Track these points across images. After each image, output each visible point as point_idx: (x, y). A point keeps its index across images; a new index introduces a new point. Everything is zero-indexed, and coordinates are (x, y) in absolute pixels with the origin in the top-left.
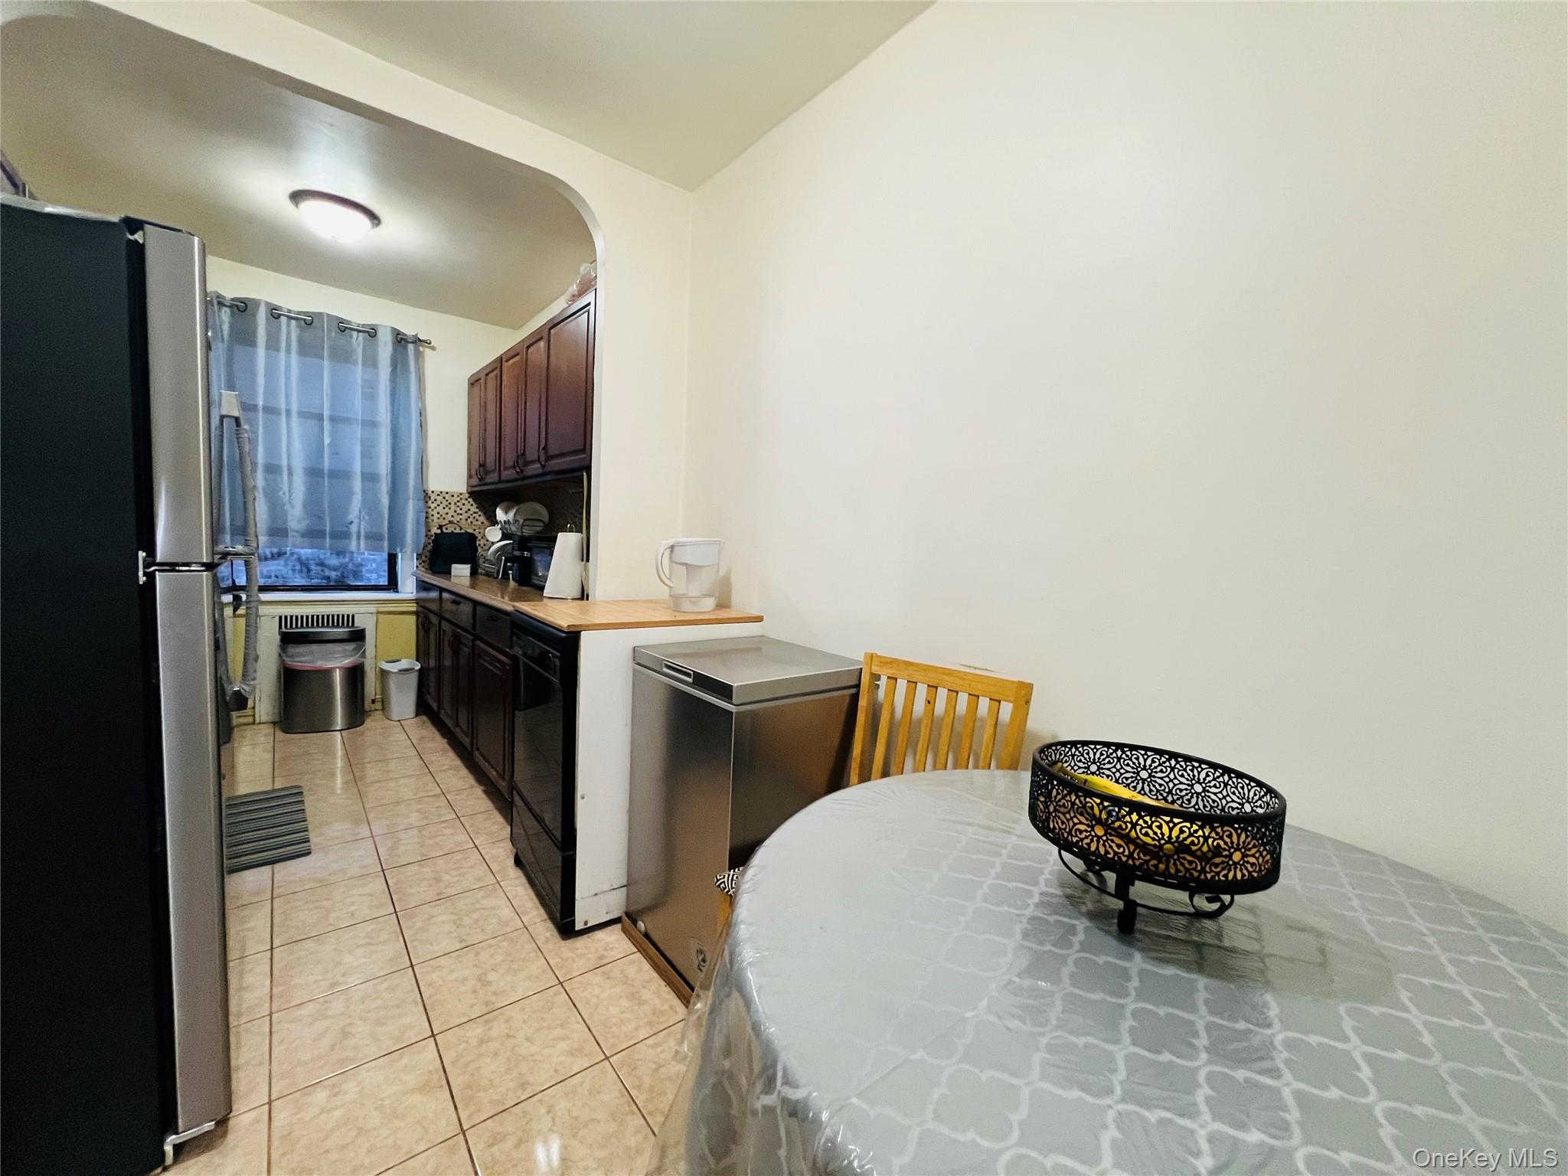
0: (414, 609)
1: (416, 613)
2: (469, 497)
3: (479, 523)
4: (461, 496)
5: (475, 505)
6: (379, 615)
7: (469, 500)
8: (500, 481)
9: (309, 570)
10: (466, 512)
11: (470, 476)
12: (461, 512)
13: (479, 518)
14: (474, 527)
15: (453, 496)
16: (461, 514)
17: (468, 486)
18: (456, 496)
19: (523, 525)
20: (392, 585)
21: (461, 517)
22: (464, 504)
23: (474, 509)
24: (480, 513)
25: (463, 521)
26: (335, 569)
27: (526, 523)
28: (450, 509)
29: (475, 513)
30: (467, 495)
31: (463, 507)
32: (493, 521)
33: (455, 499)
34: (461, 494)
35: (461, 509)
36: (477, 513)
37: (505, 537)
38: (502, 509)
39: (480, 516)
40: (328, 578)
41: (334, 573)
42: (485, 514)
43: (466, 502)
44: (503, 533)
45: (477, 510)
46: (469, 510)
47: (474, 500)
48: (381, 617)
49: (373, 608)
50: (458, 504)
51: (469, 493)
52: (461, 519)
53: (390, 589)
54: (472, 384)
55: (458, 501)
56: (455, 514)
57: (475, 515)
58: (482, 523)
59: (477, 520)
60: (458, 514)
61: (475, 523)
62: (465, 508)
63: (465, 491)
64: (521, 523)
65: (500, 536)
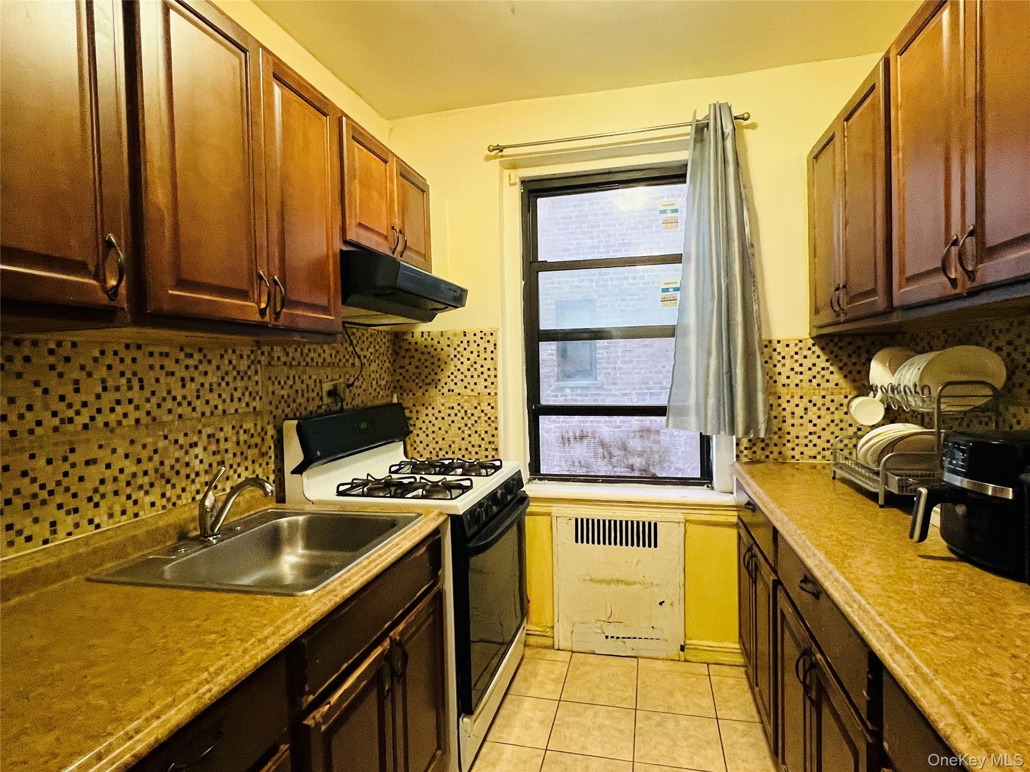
0: (735, 520)
1: (736, 525)
2: (814, 345)
3: (831, 385)
4: (800, 345)
5: (823, 357)
6: (687, 524)
7: (813, 349)
8: (891, 309)
9: (611, 456)
10: (810, 369)
11: (816, 311)
12: (800, 369)
13: (830, 377)
14: (823, 393)
15: (788, 346)
16: (801, 373)
17: (812, 326)
18: (792, 345)
19: (940, 396)
20: (706, 477)
21: (801, 377)
22: (805, 357)
23: (822, 363)
24: (832, 369)
25: (805, 384)
26: (640, 454)
27: (950, 390)
28: (784, 365)
29: (823, 369)
30: (811, 342)
31: (804, 361)
32: (864, 388)
33: (793, 349)
34: (801, 341)
35: (801, 365)
36: (828, 368)
37: (891, 416)
38: (883, 362)
39: (832, 373)
40: (632, 468)
41: (639, 460)
42: (841, 369)
43: (809, 353)
44: (888, 410)
45: (828, 365)
46: (814, 365)
47: (823, 349)
48: (690, 527)
49: (679, 515)
50: (796, 357)
51: (812, 338)
52: (801, 381)
53: (702, 485)
54: (816, 157)
55: (796, 353)
56: (792, 374)
57: (823, 372)
58: (837, 385)
59: (828, 381)
60: (797, 373)
61: (825, 385)
62: (808, 363)
63: (808, 336)
64: (935, 393)
65: (880, 413)
